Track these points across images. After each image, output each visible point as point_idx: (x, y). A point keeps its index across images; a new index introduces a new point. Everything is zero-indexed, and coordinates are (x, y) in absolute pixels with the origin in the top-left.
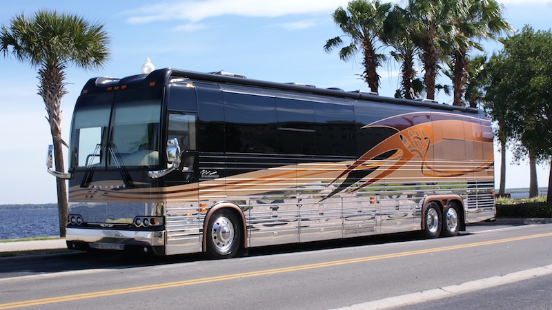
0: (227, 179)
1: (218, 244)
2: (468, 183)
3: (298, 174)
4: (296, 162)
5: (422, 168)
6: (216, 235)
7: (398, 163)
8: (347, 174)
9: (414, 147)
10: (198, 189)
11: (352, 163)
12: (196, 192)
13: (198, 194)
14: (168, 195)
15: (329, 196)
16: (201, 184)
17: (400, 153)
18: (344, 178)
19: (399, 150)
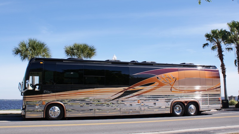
0: (56, 93)
1: (52, 115)
2: (202, 95)
3: (95, 92)
4: (94, 88)
5: (171, 89)
6: (51, 112)
7: (155, 88)
8: (124, 92)
9: (166, 81)
10: (42, 97)
11: (126, 88)
12: (41, 98)
13: (42, 98)
14: (26, 98)
15: (112, 100)
16: (43, 95)
17: (157, 84)
18: (122, 93)
19: (156, 82)
